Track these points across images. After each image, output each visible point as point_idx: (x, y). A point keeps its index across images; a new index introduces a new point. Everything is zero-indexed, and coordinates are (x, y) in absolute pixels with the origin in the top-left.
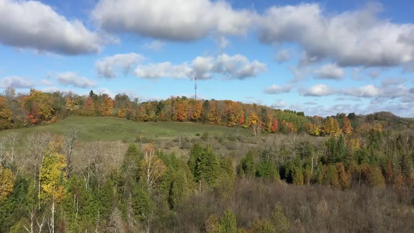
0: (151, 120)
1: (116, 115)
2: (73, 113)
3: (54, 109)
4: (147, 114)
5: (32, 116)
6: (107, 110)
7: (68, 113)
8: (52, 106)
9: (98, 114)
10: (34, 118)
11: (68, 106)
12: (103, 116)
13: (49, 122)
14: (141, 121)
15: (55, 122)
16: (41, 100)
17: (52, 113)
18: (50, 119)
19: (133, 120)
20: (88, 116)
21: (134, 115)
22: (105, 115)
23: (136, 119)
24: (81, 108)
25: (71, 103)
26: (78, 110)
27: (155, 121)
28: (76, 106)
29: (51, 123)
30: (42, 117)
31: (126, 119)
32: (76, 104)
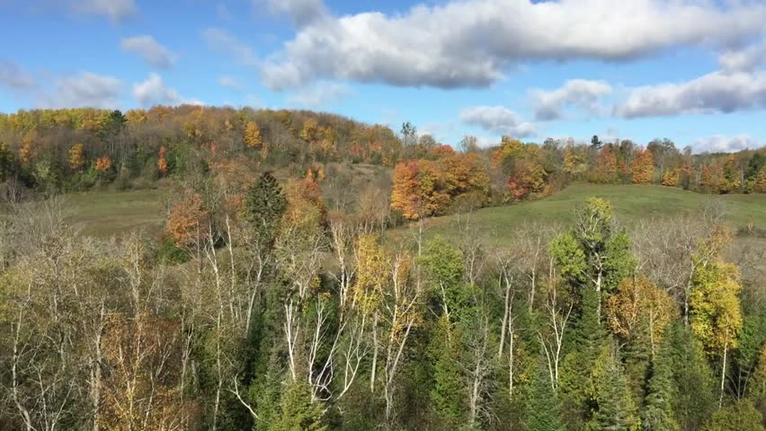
0: (736, 190)
1: (661, 182)
2: (575, 178)
3: (547, 172)
4: (727, 178)
5: (514, 185)
6: (640, 171)
7: (569, 179)
8: (544, 165)
9: (625, 179)
10: (517, 188)
11: (568, 166)
12: (633, 182)
13: (540, 195)
14: (713, 192)
15: (549, 194)
16: (527, 155)
17: (545, 178)
18: (541, 190)
19: (695, 190)
20: (606, 183)
21: (698, 179)
22: (639, 182)
23: (702, 189)
24: (591, 169)
25: (572, 160)
26: (586, 172)
27: (746, 193)
28: (582, 165)
29: (545, 197)
30: (530, 187)
31: (681, 189)
32: (582, 162)
